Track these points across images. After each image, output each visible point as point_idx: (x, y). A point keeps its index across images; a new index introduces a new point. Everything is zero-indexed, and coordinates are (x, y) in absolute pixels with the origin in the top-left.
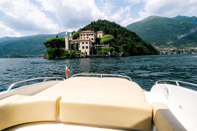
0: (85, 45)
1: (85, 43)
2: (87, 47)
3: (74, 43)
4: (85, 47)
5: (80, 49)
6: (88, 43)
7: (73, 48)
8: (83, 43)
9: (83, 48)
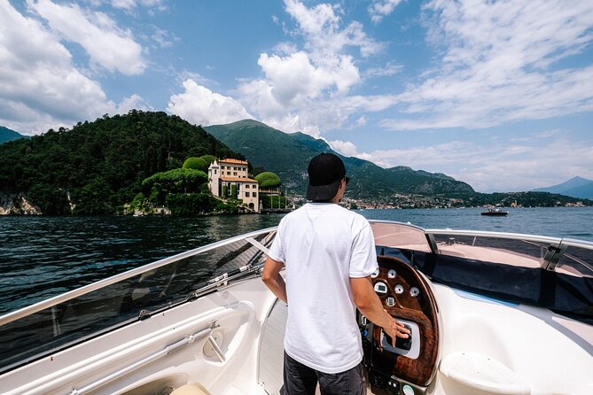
0: (251, 190)
1: (251, 186)
2: (254, 195)
3: (229, 184)
4: (251, 195)
5: (240, 197)
6: (257, 186)
7: (227, 196)
8: (247, 187)
9: (247, 195)
